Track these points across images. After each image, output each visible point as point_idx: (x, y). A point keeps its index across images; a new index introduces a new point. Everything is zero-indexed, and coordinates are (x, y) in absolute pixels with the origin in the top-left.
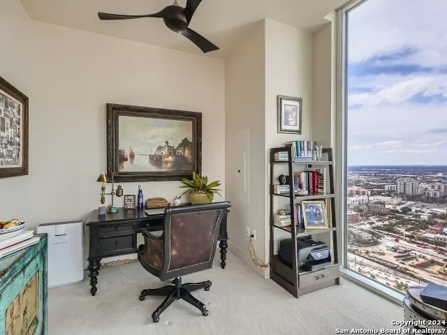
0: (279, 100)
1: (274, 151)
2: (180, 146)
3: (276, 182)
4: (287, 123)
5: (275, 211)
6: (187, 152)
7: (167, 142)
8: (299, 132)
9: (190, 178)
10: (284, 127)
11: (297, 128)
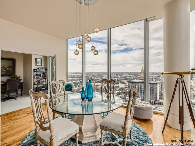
0: (36, 59)
1: (34, 70)
2: (8, 67)
3: (35, 75)
4: (38, 64)
5: (35, 82)
6: (10, 69)
7: (3, 66)
8: (42, 65)
9: (12, 76)
10: (37, 64)
11: (41, 65)
